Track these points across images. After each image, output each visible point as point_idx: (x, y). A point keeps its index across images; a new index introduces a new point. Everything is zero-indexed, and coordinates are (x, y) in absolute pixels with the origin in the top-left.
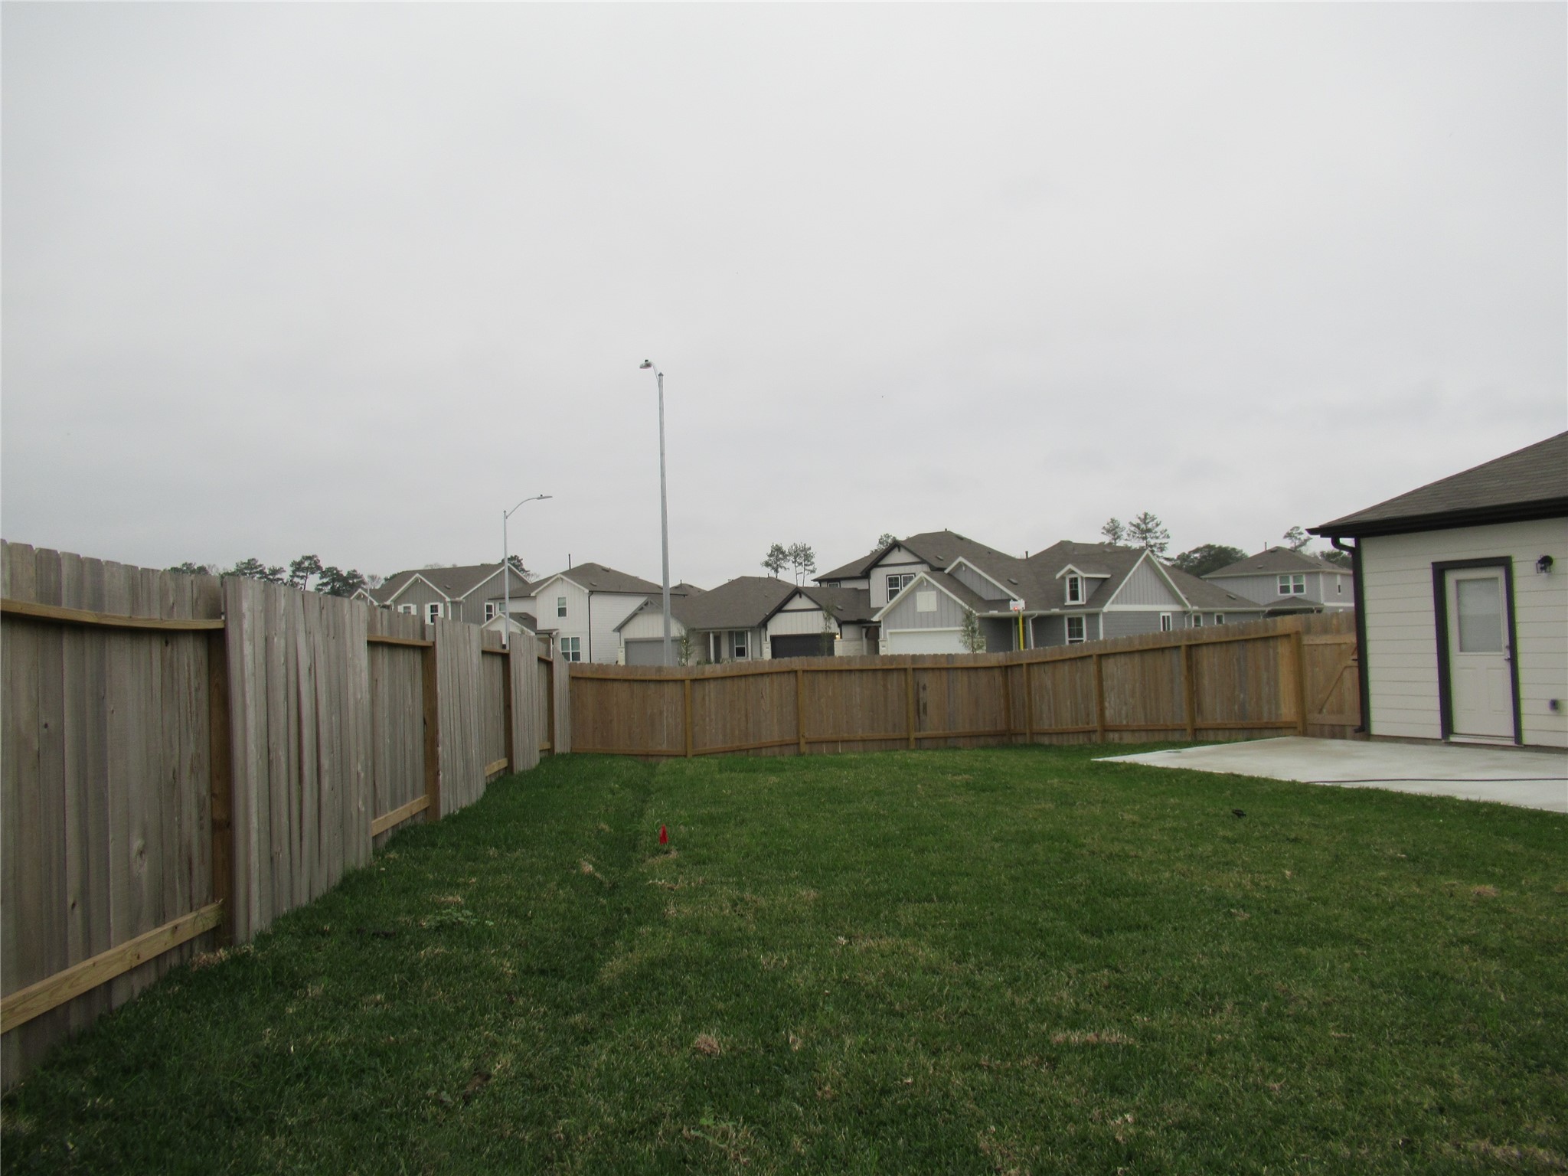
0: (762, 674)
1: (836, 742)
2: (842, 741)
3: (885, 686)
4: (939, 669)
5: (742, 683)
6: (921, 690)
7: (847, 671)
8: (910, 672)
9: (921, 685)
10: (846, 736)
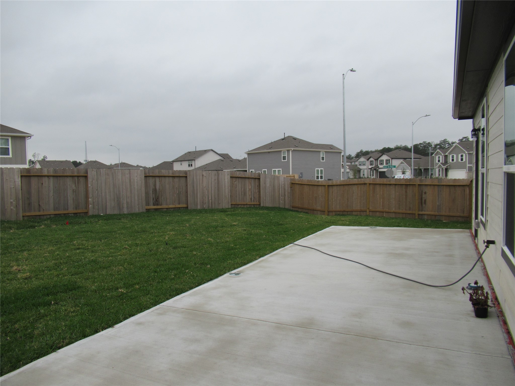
0: (354, 184)
1: (383, 212)
2: (385, 212)
3: (406, 192)
4: (434, 185)
5: (346, 187)
6: (423, 194)
7: (389, 184)
8: (417, 186)
9: (424, 192)
10: (387, 210)
